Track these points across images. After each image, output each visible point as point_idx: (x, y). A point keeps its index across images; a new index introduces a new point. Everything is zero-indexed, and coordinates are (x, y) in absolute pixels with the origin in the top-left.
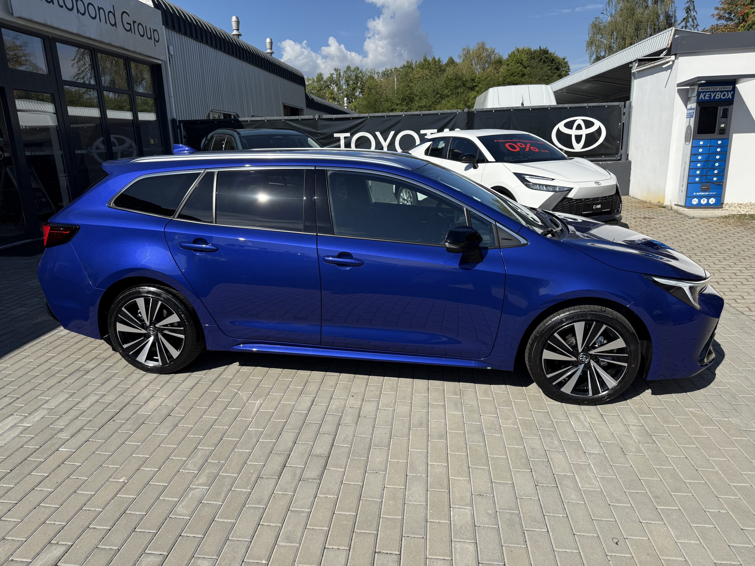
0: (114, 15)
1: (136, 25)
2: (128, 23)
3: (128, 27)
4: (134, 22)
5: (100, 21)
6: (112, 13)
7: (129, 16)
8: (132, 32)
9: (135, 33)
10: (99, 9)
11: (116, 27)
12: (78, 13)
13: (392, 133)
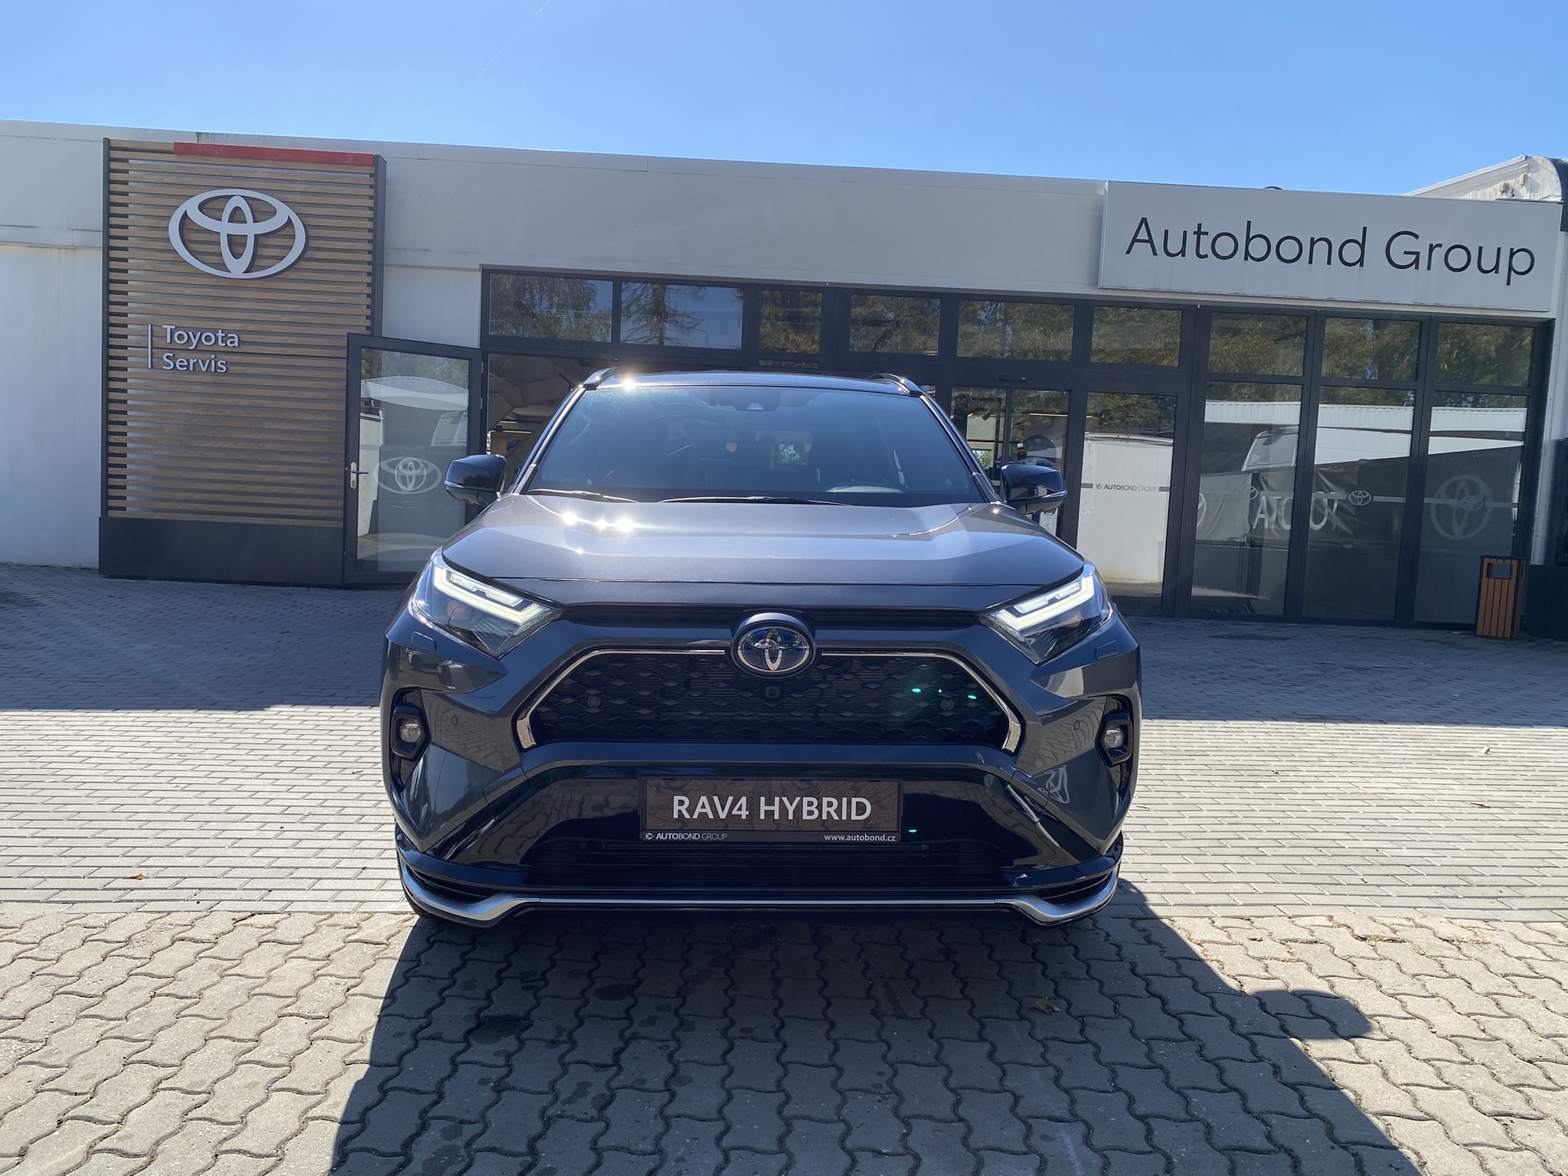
0: (1362, 246)
1: (1438, 254)
2: (1406, 253)
3: (1408, 260)
4: (1432, 248)
5: (1310, 262)
6: (1356, 242)
7: (1417, 237)
8: (1417, 268)
9: (1429, 268)
10: (1313, 243)
11: (1362, 265)
12: (1246, 259)
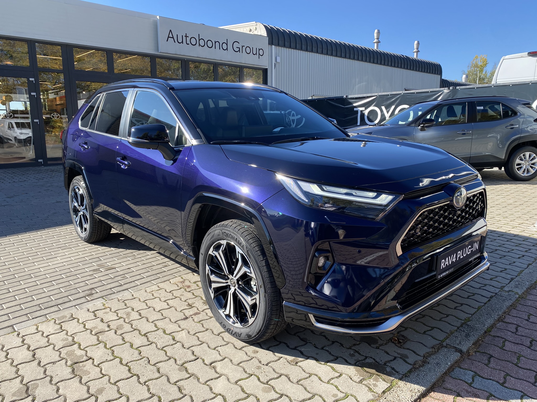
1: (244, 48)
2: (237, 48)
3: (237, 50)
4: (242, 47)
5: (215, 48)
6: (226, 43)
7: (239, 43)
9: (242, 53)
10: (215, 43)
11: (227, 50)
12: (199, 46)
13: (393, 107)
